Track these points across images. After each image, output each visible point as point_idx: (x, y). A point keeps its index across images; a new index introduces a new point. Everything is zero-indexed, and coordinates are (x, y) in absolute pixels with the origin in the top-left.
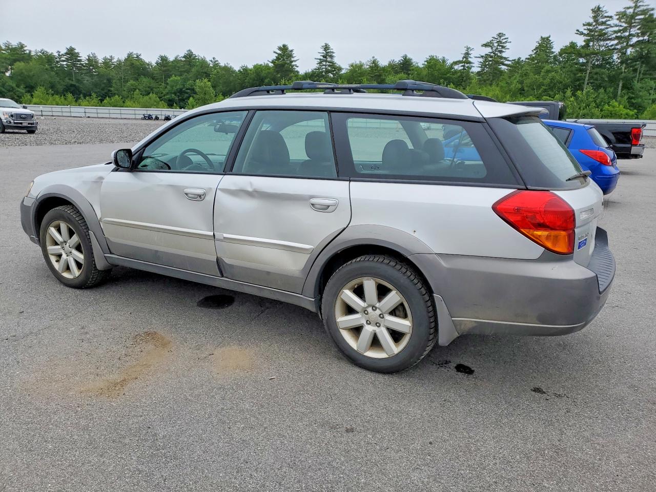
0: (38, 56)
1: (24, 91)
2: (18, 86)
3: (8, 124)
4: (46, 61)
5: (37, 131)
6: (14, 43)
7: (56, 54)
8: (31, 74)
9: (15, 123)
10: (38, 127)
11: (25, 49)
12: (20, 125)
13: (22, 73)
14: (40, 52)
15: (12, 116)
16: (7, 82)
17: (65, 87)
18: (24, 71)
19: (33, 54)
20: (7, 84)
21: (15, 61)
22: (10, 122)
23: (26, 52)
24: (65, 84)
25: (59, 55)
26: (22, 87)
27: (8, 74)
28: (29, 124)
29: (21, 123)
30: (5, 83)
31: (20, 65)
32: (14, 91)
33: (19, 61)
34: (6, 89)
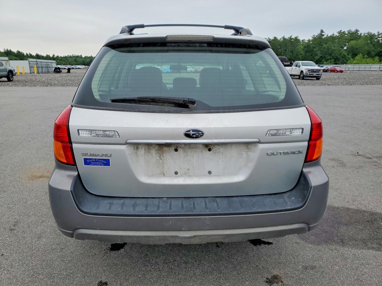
0: (365, 36)
1: (350, 57)
2: (348, 55)
3: (306, 75)
4: (369, 38)
5: (321, 79)
6: (353, 30)
7: (376, 34)
8: (357, 47)
9: (310, 74)
10: (322, 76)
11: (358, 33)
12: (312, 75)
13: (353, 47)
14: (367, 34)
15: (309, 70)
16: (343, 52)
17: (376, 53)
18: (354, 46)
19: (362, 35)
20: (343, 54)
21: (351, 40)
22: (307, 74)
23: (358, 35)
24: (377, 51)
25: (378, 34)
26: (350, 55)
27: (345, 48)
28: (317, 74)
29: (313, 74)
30: (341, 53)
31: (353, 42)
32: (345, 57)
33: (353, 40)
34: (341, 57)
